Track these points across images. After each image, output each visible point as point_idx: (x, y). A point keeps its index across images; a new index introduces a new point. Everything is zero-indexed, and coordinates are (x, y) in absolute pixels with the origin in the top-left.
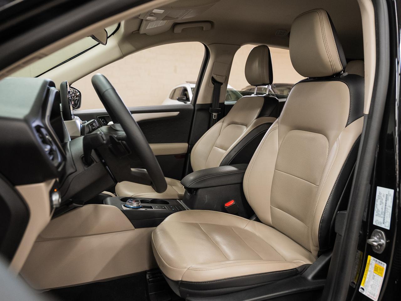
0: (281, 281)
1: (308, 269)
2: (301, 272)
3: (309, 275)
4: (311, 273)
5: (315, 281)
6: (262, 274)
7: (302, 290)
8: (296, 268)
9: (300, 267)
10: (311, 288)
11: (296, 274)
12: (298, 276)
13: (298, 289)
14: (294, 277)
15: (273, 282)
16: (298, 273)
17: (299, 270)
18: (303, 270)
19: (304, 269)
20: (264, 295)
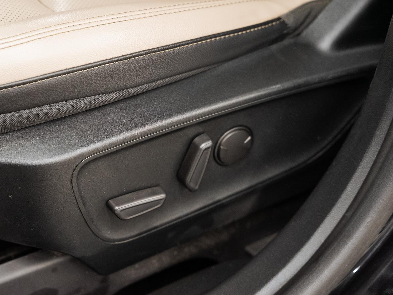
0: (231, 63)
1: (321, 16)
2: (296, 29)
3: (321, 36)
4: (330, 28)
5: (343, 53)
6: (168, 47)
7: (299, 86)
8: (279, 19)
9: (294, 12)
10: (330, 76)
11: (281, 37)
12: (287, 42)
13: (287, 85)
14: (274, 47)
15: (206, 69)
16: (285, 32)
17: (290, 22)
18: (302, 23)
19: (307, 17)
20: (178, 113)
